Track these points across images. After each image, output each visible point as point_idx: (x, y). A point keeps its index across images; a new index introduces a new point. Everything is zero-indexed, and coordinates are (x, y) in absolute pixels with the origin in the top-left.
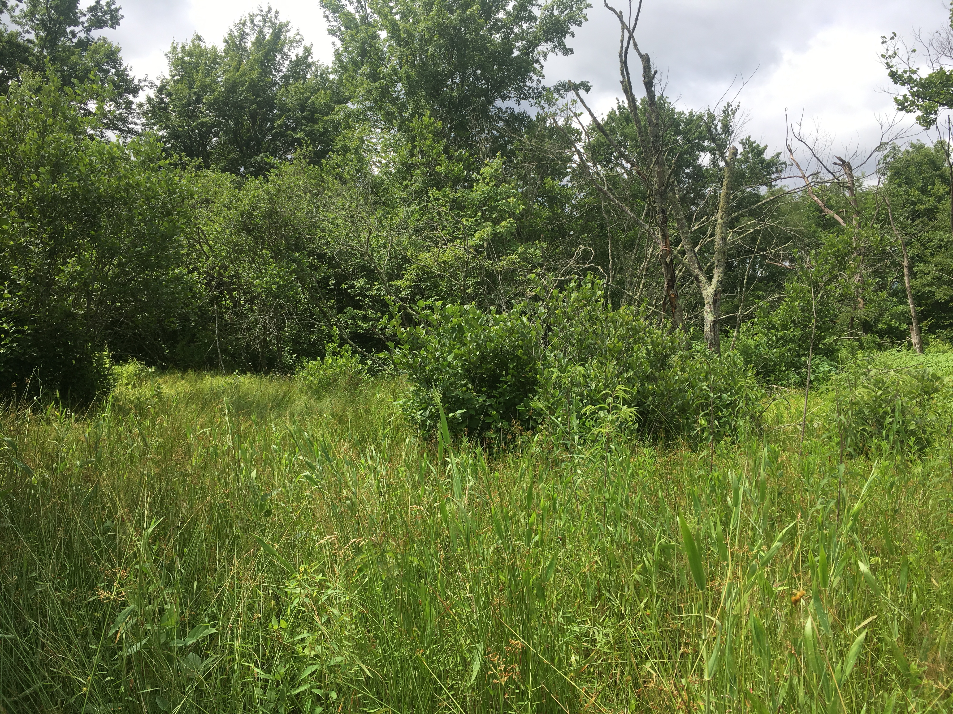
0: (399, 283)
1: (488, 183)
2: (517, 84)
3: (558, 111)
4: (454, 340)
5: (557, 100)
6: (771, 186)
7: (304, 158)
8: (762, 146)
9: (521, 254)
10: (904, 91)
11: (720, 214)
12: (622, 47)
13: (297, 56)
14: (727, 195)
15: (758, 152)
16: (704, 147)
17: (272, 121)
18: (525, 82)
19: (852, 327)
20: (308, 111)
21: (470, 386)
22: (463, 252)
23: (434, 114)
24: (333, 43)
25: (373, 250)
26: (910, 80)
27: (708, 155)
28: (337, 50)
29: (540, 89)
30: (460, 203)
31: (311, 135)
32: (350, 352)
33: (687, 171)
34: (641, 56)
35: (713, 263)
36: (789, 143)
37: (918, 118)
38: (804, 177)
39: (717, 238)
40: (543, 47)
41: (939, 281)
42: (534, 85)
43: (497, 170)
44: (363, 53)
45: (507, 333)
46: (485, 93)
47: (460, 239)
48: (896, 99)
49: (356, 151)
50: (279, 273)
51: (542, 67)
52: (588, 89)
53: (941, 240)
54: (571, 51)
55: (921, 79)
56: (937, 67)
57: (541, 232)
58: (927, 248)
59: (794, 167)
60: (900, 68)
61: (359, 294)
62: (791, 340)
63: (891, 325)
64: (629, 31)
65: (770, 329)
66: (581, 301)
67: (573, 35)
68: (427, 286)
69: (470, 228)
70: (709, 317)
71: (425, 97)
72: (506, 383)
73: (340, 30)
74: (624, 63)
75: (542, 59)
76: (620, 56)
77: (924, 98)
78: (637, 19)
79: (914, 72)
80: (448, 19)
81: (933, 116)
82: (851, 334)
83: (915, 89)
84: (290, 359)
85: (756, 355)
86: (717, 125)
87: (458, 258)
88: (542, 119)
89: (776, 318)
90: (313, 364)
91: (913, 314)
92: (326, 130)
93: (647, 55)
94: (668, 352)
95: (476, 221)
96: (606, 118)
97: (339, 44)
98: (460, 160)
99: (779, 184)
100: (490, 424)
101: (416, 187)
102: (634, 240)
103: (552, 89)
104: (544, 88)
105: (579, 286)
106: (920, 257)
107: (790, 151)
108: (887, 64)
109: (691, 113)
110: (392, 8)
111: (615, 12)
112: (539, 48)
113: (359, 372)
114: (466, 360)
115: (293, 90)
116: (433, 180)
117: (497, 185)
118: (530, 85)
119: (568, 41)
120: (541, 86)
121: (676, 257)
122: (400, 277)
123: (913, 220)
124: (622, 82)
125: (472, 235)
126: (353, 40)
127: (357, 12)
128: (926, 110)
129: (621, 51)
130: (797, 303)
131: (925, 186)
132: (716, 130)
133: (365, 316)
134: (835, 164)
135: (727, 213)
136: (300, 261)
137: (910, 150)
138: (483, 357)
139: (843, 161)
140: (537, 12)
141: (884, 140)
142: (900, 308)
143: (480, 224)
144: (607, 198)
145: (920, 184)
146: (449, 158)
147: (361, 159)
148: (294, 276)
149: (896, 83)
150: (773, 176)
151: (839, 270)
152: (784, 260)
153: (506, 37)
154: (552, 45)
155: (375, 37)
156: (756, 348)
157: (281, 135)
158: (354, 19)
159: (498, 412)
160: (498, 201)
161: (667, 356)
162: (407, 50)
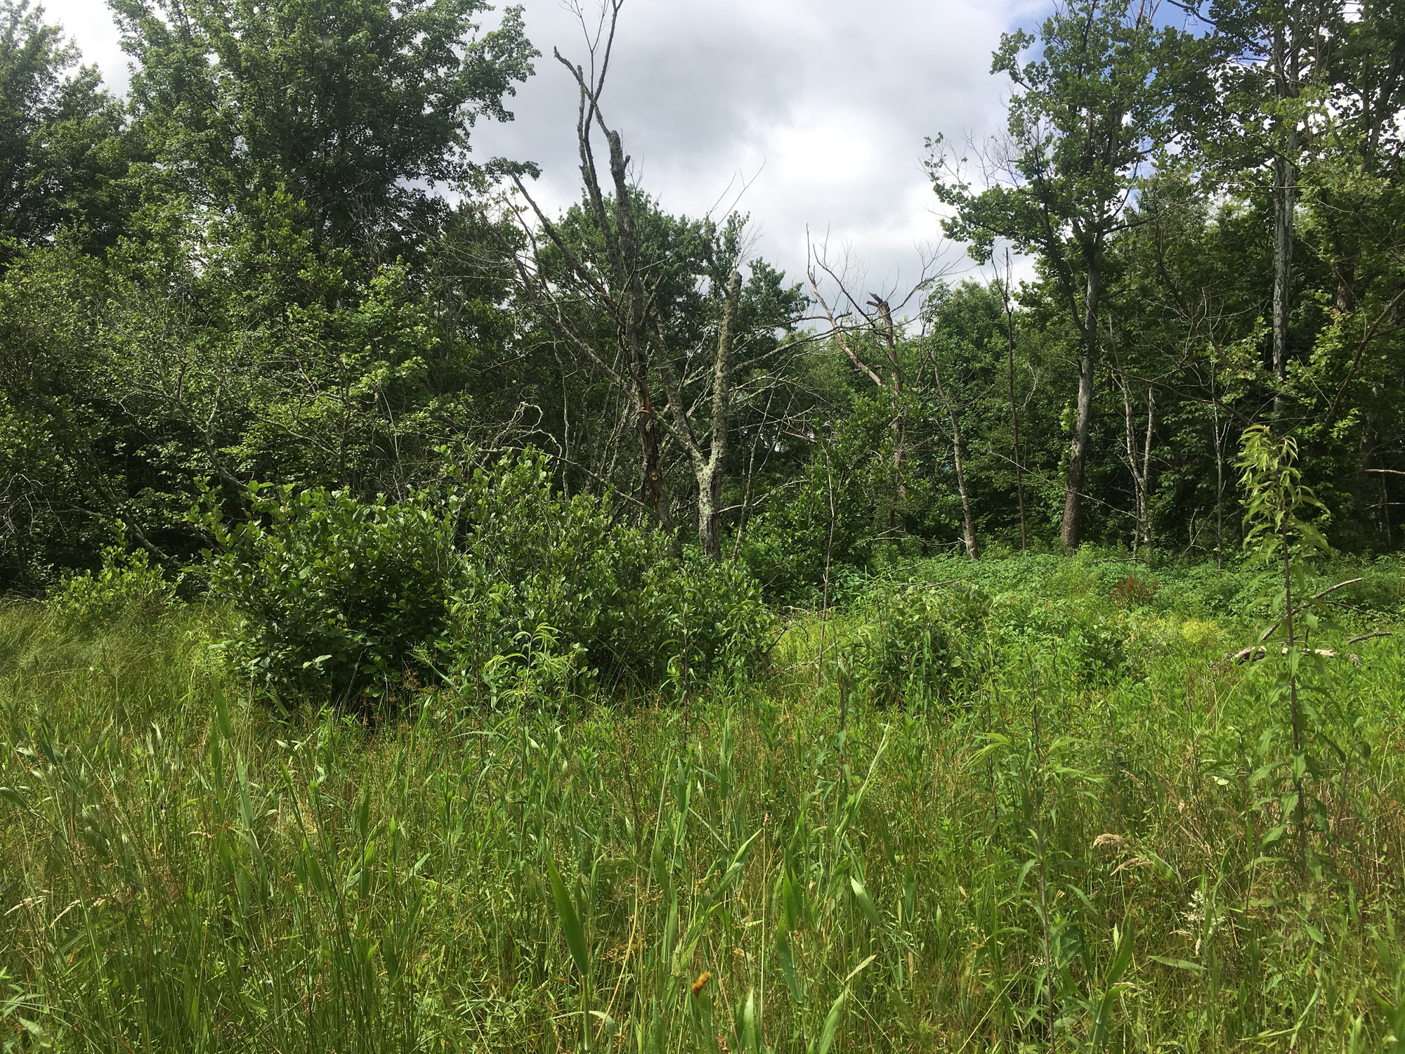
0: (235, 450)
1: (382, 302)
2: (430, 156)
3: (491, 202)
4: (315, 544)
5: (491, 184)
6: (790, 329)
7: (75, 242)
8: (778, 272)
9: (436, 410)
10: (951, 212)
11: (719, 365)
12: (582, 118)
13: (67, 79)
14: (729, 340)
15: (773, 280)
16: (703, 268)
17: (21, 179)
18: (441, 154)
19: (893, 525)
20: (86, 167)
21: (341, 616)
22: (340, 405)
23: (295, 188)
24: (131, 66)
25: (191, 397)
26: (960, 198)
27: (707, 278)
28: (138, 76)
29: (465, 167)
30: (337, 329)
31: (90, 205)
32: (145, 562)
33: (679, 300)
34: (608, 134)
35: (711, 433)
36: (811, 270)
37: (970, 249)
38: (830, 318)
39: (716, 398)
40: (468, 105)
41: (998, 465)
42: (456, 159)
43: (396, 282)
44: (179, 83)
45: (399, 535)
46: (377, 163)
47: (337, 384)
48: (943, 222)
49: (163, 238)
50: (20, 430)
51: (467, 134)
52: (536, 174)
53: (1000, 410)
54: (511, 115)
55: (973, 198)
56: (992, 184)
57: (466, 378)
58: (983, 420)
59: (819, 304)
60: (948, 181)
61: (166, 467)
62: (812, 543)
63: (939, 522)
64: (590, 96)
65: (786, 527)
66: (516, 486)
67: (513, 93)
68: (281, 456)
69: (353, 368)
70: (706, 510)
71: (282, 162)
72: (397, 611)
73: (141, 44)
74: (585, 142)
75: (467, 123)
76: (580, 130)
77: (977, 224)
78: (602, 80)
79: (964, 188)
80: (319, 46)
81: (988, 248)
82: (892, 534)
83: (966, 210)
84: (42, 571)
85: (766, 564)
86: (718, 240)
87: (331, 414)
88: (467, 210)
89: (794, 511)
90: (79, 581)
91: (966, 507)
92: (115, 202)
93: (615, 132)
94: (643, 562)
95: (363, 357)
96: (565, 216)
97: (140, 67)
98: (336, 263)
99: (801, 326)
100: (371, 676)
101: (262, 300)
102: (603, 396)
103: (483, 168)
104: (471, 166)
105: (514, 464)
106: (975, 432)
107: (813, 282)
108: (932, 174)
109: (683, 219)
110: (228, 21)
111: (571, 68)
112: (463, 106)
113: (164, 593)
114: (333, 577)
115: (61, 132)
116: (294, 291)
117: (397, 305)
118: (451, 159)
119: (506, 100)
120: (465, 162)
121: (660, 422)
122: (236, 441)
123: (966, 383)
124: (582, 168)
125: (357, 380)
126: (161, 63)
127: (172, 20)
128: (979, 239)
129: (581, 123)
130: (819, 492)
131: (981, 338)
132: (719, 246)
133: (175, 501)
134: (869, 303)
135: (729, 364)
136: (60, 410)
137: (963, 289)
138: (360, 572)
139: (880, 301)
140: (459, 52)
141: (927, 276)
142: (952, 498)
143: (369, 362)
144: (560, 334)
145: (975, 336)
146: (322, 258)
147: (170, 251)
148: (48, 435)
149: (943, 201)
150: (793, 315)
151: (872, 448)
152: (807, 430)
153: (412, 86)
154: (482, 103)
155: (199, 62)
156: (767, 554)
157: (35, 203)
158: (164, 30)
159: (383, 657)
160: (399, 329)
161: (641, 568)
162: (252, 87)
